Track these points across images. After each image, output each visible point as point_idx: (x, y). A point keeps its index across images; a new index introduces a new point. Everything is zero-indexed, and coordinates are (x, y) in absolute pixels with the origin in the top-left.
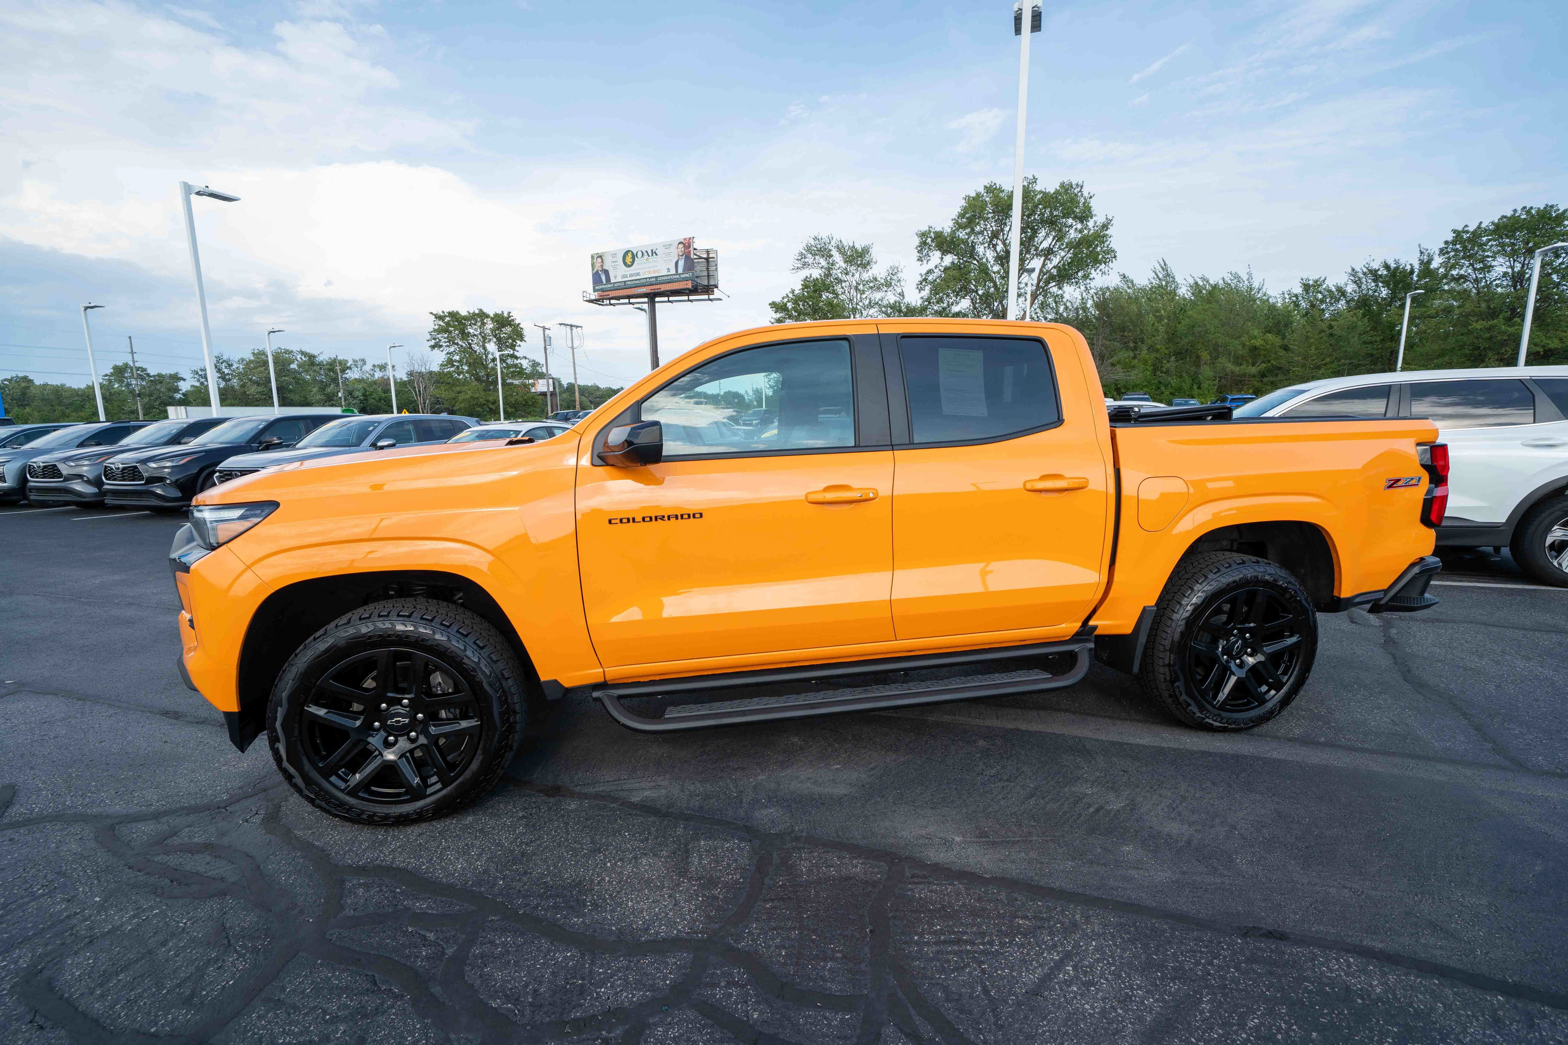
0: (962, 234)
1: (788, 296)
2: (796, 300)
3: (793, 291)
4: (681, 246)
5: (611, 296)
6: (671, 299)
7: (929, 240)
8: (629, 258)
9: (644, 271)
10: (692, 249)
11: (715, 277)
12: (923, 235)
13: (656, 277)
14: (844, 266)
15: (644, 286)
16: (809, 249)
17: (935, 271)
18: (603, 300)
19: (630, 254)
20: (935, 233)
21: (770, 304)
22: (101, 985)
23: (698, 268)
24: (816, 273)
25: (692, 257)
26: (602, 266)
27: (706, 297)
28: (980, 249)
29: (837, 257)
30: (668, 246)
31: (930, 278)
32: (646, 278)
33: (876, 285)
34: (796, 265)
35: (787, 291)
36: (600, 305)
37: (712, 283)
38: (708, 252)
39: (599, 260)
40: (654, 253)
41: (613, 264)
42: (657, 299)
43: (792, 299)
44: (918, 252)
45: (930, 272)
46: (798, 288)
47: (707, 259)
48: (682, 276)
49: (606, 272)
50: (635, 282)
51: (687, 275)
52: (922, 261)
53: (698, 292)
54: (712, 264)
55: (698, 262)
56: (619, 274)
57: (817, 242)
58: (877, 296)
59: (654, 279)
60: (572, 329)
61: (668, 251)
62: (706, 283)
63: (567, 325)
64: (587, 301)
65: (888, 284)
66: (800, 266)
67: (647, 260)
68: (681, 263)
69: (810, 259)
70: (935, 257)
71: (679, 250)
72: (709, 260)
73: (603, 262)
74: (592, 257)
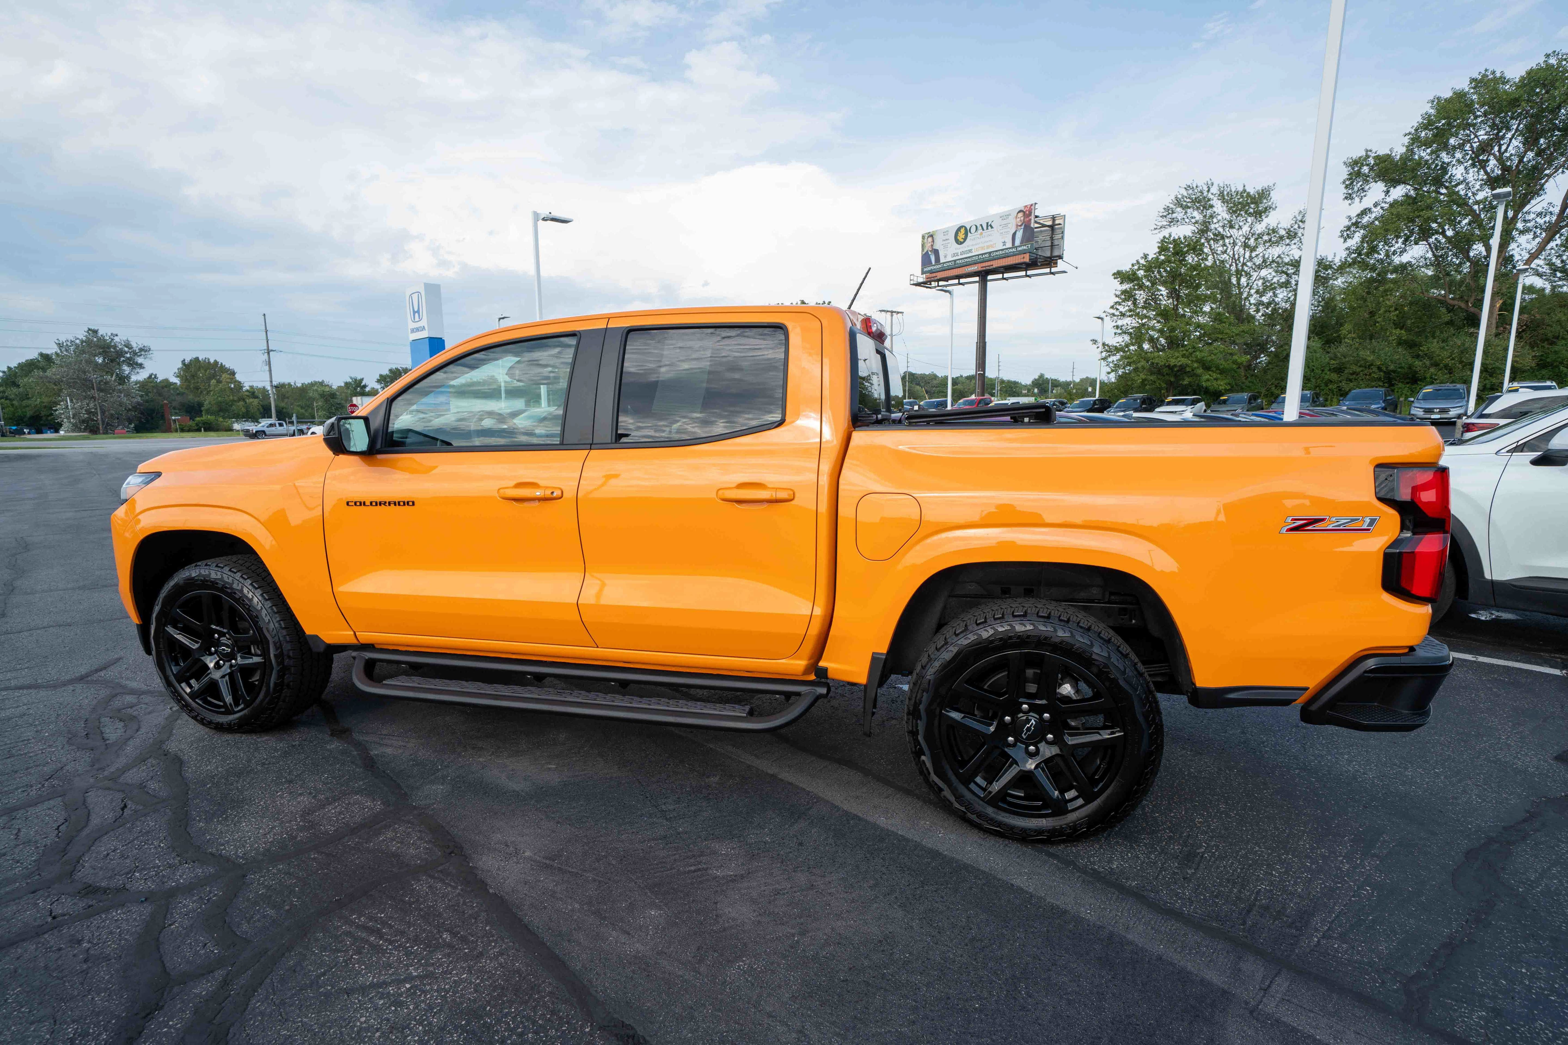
0: (1424, 154)
1: (1138, 262)
2: (1151, 266)
3: (1145, 256)
4: (1021, 215)
5: (938, 278)
6: (1006, 275)
7: (1365, 169)
8: (962, 234)
9: (977, 246)
10: (1032, 217)
11: (1060, 247)
12: (1356, 163)
13: (990, 253)
14: (1228, 217)
15: (975, 263)
16: (1178, 202)
17: (1374, 209)
18: (930, 282)
19: (963, 230)
20: (1377, 158)
21: (1114, 274)
23: (1040, 238)
24: (1184, 231)
25: (1032, 226)
26: (932, 245)
27: (1048, 270)
28: (1458, 172)
29: (1220, 209)
30: (1005, 216)
31: (1365, 220)
32: (978, 255)
33: (1274, 237)
34: (1160, 224)
35: (1138, 256)
36: (927, 287)
37: (1056, 253)
38: (1054, 218)
39: (930, 239)
40: (989, 226)
41: (944, 242)
42: (990, 277)
43: (1144, 265)
44: (1346, 187)
45: (1364, 212)
46: (1152, 251)
47: (1052, 227)
48: (1019, 249)
49: (936, 252)
50: (966, 260)
51: (1025, 248)
52: (1352, 199)
53: (1038, 266)
54: (1058, 231)
55: (1041, 231)
56: (949, 252)
57: (1191, 192)
58: (1274, 252)
59: (987, 255)
60: (892, 316)
61: (1005, 222)
62: (1048, 254)
63: (888, 311)
64: (913, 284)
65: (1291, 235)
66: (1165, 223)
67: (981, 234)
68: (1019, 235)
69: (1179, 214)
70: (1376, 192)
71: (1018, 220)
72: (1054, 228)
73: (933, 241)
74: (923, 237)
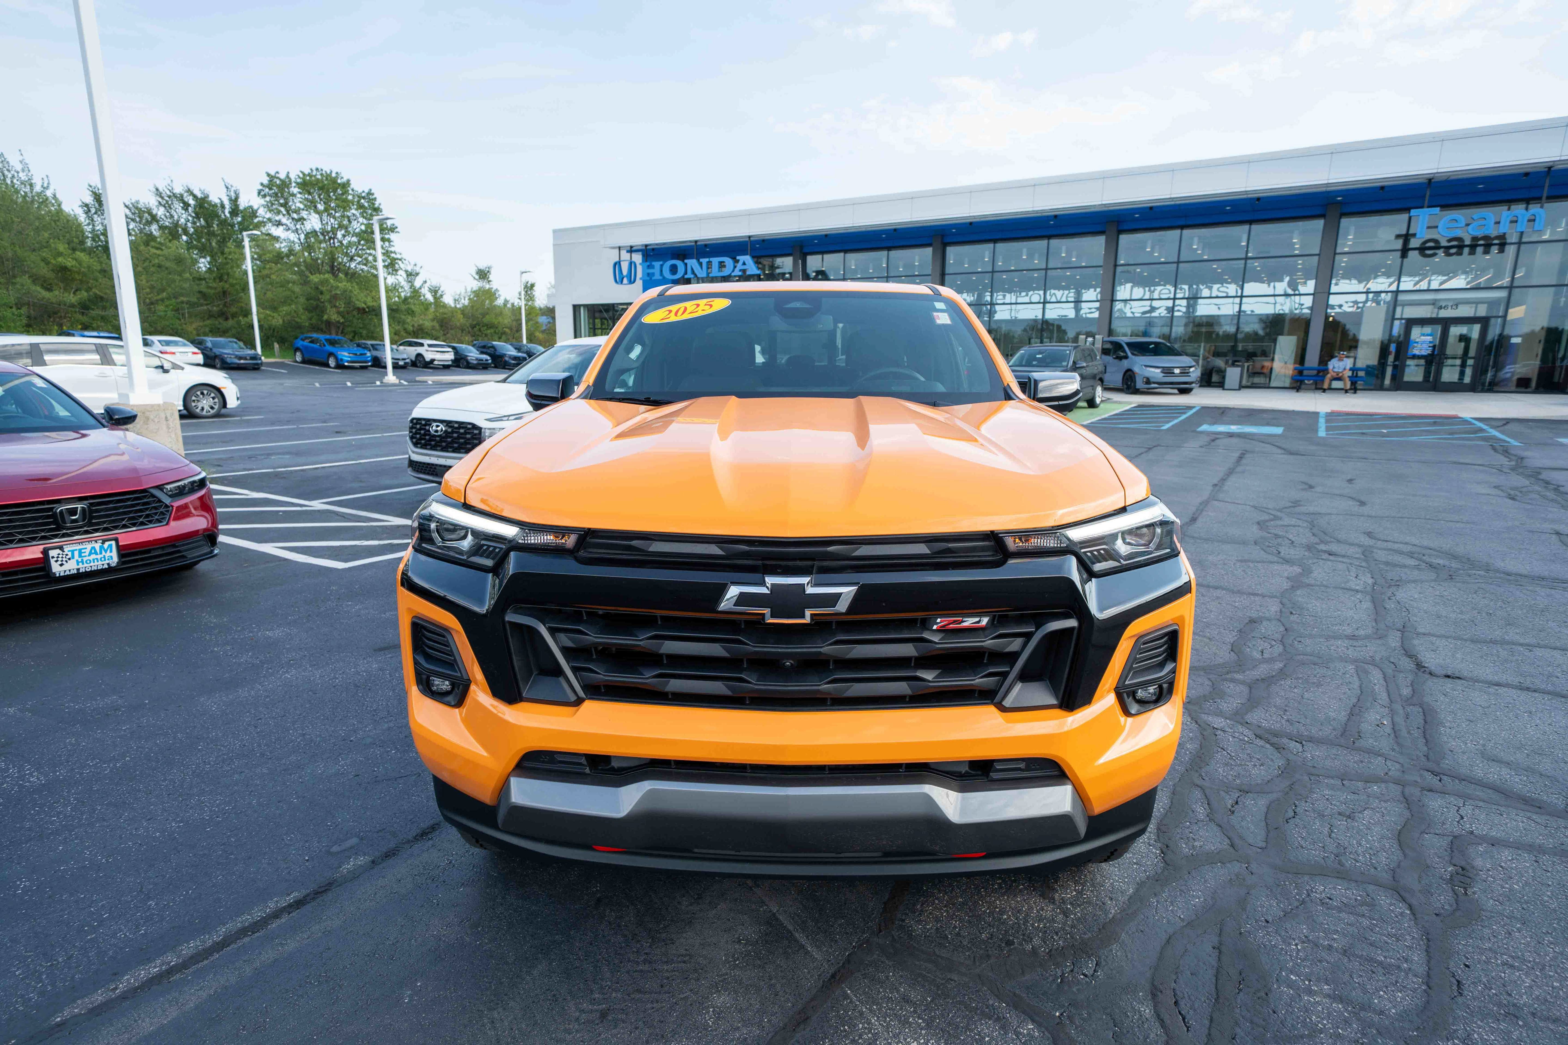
22: (1399, 967)
